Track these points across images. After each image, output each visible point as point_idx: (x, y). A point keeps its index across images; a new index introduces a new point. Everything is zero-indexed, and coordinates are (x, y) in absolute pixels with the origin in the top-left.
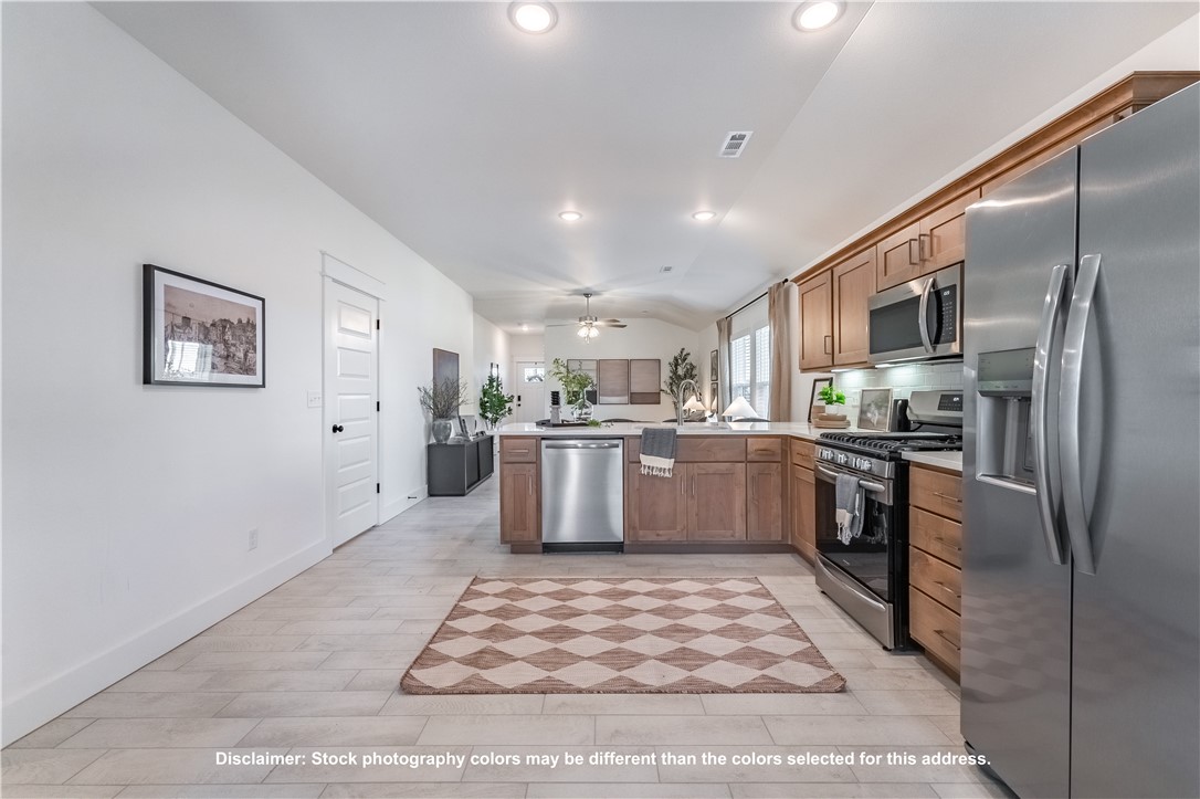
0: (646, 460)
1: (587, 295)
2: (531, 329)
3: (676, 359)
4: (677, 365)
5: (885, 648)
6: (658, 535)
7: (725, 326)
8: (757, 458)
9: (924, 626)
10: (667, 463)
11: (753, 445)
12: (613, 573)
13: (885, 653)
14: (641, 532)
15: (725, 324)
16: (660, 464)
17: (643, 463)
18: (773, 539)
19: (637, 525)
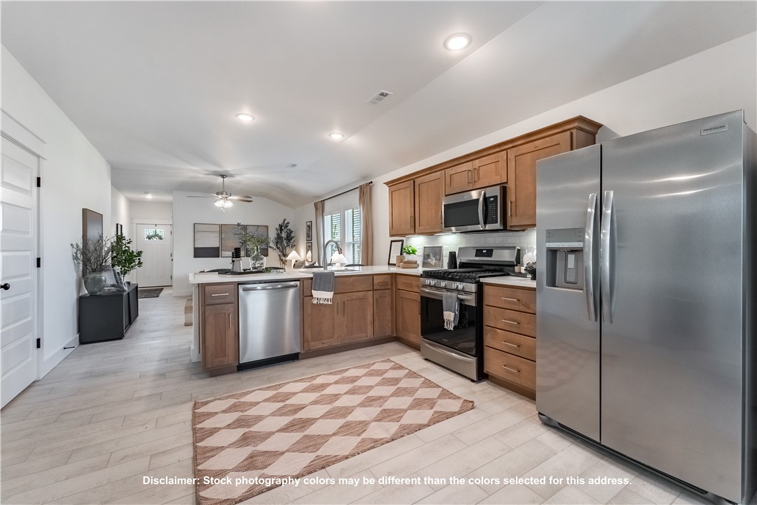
0: (316, 294)
1: (223, 176)
2: (155, 197)
3: (281, 226)
4: (281, 230)
5: (473, 381)
6: (323, 343)
7: (320, 207)
8: (379, 288)
9: (494, 365)
10: (329, 295)
11: (377, 280)
14: (312, 343)
15: (320, 206)
16: (323, 296)
17: (314, 296)
18: (387, 334)
19: (310, 338)
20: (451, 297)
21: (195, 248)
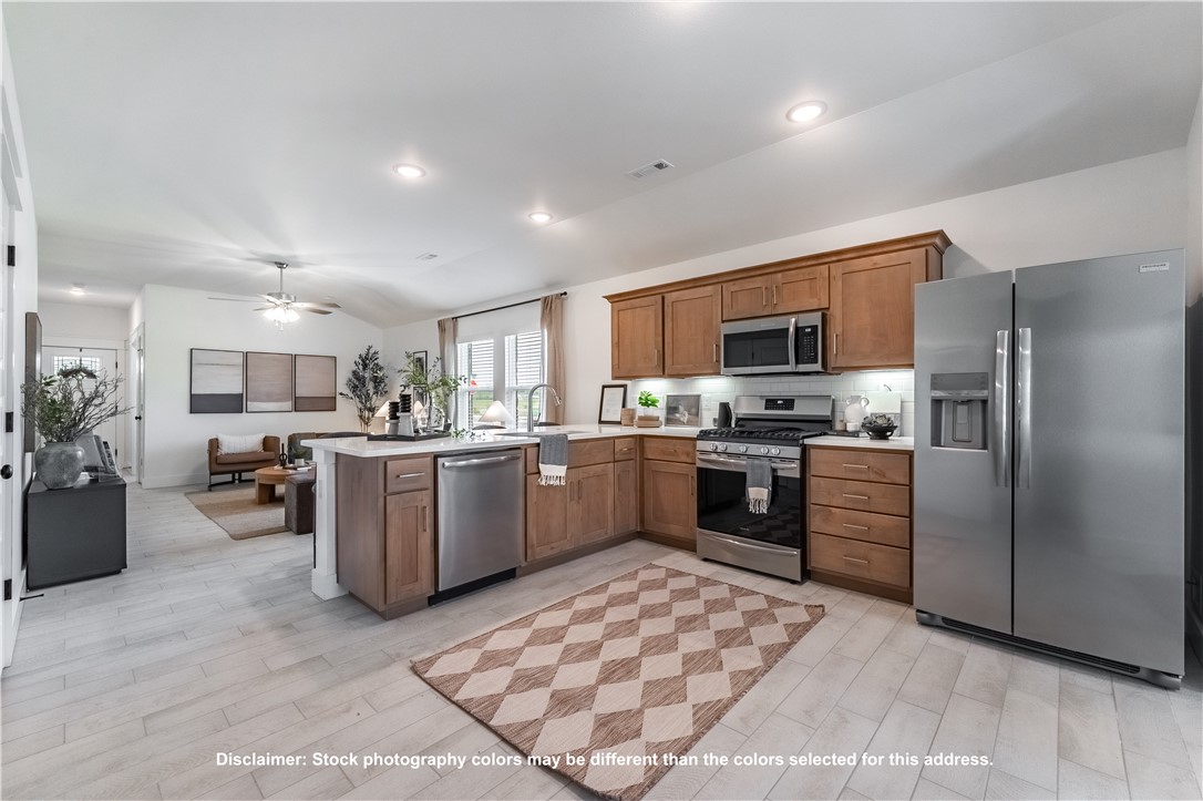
0: (546, 469)
1: (280, 265)
3: (363, 358)
4: (363, 365)
5: (793, 582)
6: (552, 548)
8: (622, 458)
10: (561, 471)
11: (620, 445)
12: (545, 599)
13: (795, 586)
14: (538, 549)
15: (449, 326)
16: (553, 473)
17: (543, 474)
18: (630, 528)
19: (534, 540)
20: (761, 467)
21: (192, 396)
